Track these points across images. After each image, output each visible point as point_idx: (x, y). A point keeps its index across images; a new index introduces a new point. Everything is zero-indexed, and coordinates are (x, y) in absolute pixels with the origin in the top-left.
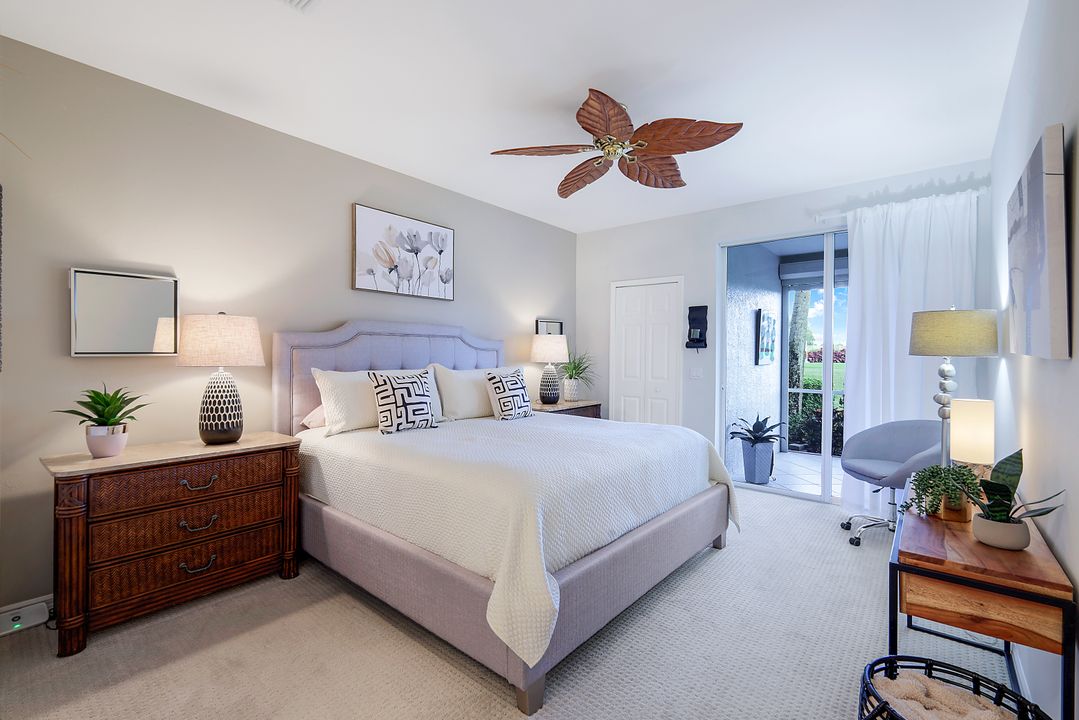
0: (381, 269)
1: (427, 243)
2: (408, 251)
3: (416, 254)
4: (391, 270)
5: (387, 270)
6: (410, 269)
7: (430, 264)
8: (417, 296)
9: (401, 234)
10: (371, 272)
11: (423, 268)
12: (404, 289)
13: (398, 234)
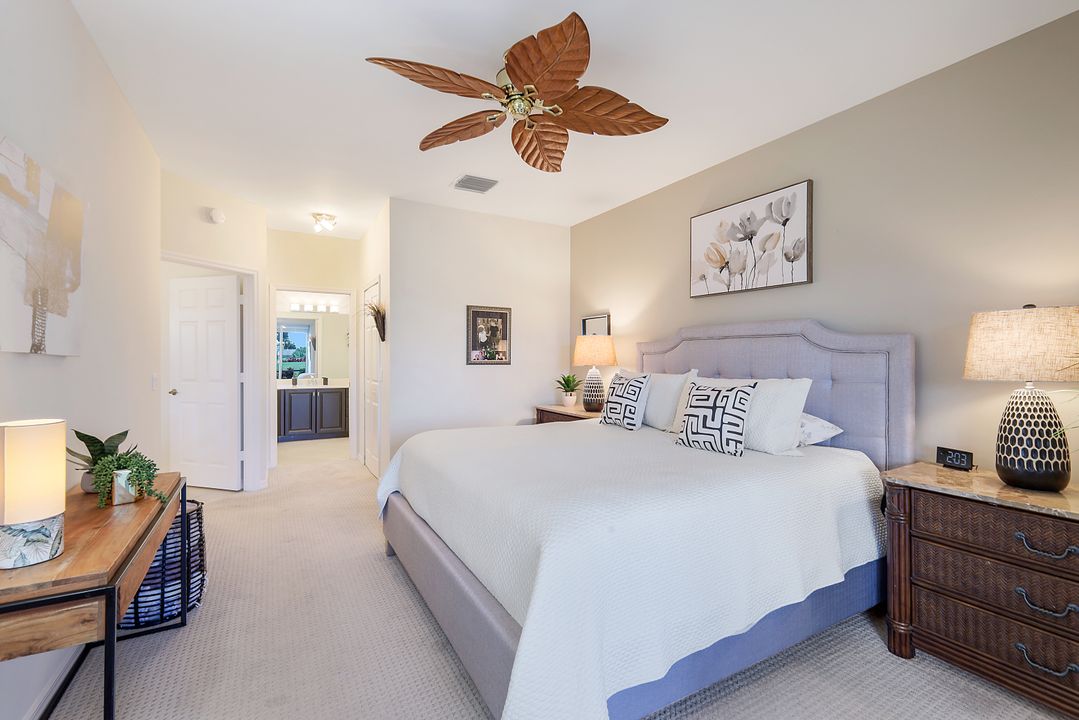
0: (712, 271)
1: (765, 219)
2: (741, 240)
3: (750, 239)
4: (722, 268)
5: (718, 270)
6: (742, 260)
7: (769, 245)
8: (752, 290)
9: (733, 225)
10: (703, 277)
11: (759, 253)
12: (736, 285)
13: (729, 227)
